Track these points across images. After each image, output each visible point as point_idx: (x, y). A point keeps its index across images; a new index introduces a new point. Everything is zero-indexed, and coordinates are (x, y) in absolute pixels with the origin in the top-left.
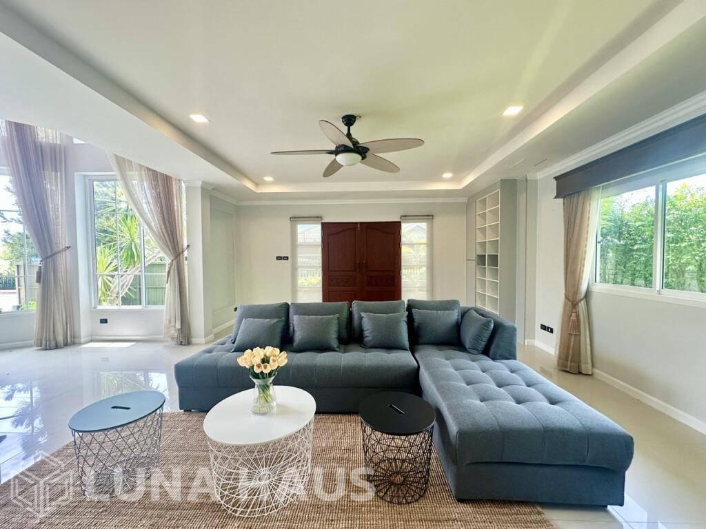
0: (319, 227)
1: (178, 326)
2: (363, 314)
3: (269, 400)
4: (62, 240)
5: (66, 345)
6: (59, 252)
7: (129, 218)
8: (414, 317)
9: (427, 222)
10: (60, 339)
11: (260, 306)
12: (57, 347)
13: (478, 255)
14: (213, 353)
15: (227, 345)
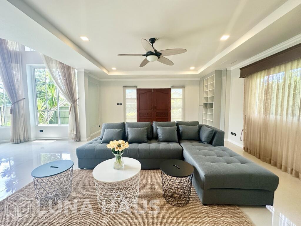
0: (136, 91)
1: (75, 133)
2: (158, 127)
3: (121, 163)
4: (21, 95)
5: (25, 141)
6: (20, 100)
7: (51, 86)
8: (180, 128)
9: (182, 89)
10: (22, 139)
11: (112, 124)
12: (21, 142)
13: (204, 103)
14: (93, 144)
15: (98, 141)
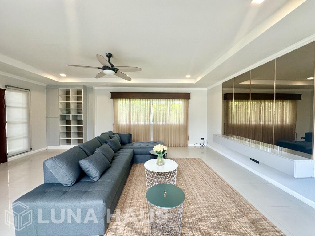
13: (60, 115)
